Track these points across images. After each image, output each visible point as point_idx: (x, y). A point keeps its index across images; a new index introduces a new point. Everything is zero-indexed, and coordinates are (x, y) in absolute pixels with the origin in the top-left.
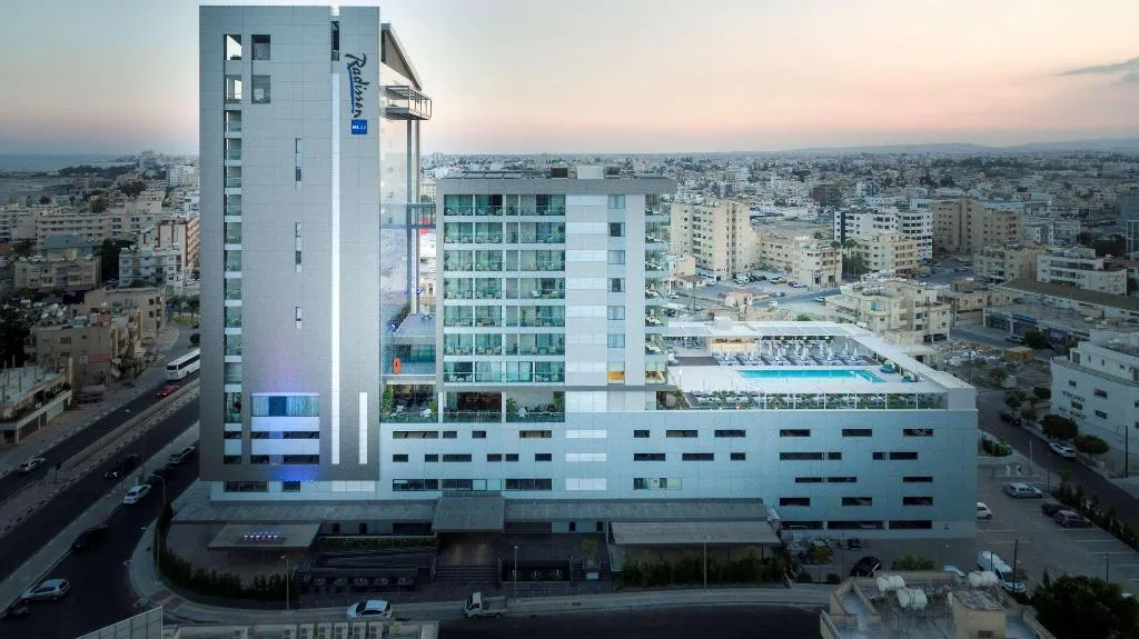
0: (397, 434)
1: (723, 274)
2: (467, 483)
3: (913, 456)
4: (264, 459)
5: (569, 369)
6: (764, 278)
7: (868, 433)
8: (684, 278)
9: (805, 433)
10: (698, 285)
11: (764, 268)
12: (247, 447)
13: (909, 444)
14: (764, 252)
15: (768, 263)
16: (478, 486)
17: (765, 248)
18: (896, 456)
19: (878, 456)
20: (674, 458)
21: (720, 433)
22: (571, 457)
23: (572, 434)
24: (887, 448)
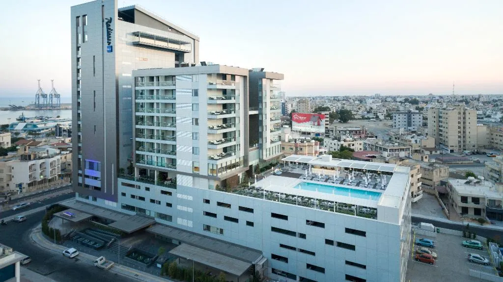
0: (123, 184)
1: (456, 149)
2: (144, 211)
3: (352, 247)
4: (87, 186)
5: (178, 162)
6: (484, 153)
7: (322, 225)
8: (424, 149)
9: (285, 218)
10: (434, 153)
11: (492, 148)
12: (84, 180)
13: (350, 239)
14: (493, 139)
15: (495, 145)
16: (147, 213)
17: (493, 137)
18: (340, 245)
19: (329, 242)
20: (220, 217)
21: (241, 208)
22: (179, 207)
23: (179, 196)
24: (336, 239)
